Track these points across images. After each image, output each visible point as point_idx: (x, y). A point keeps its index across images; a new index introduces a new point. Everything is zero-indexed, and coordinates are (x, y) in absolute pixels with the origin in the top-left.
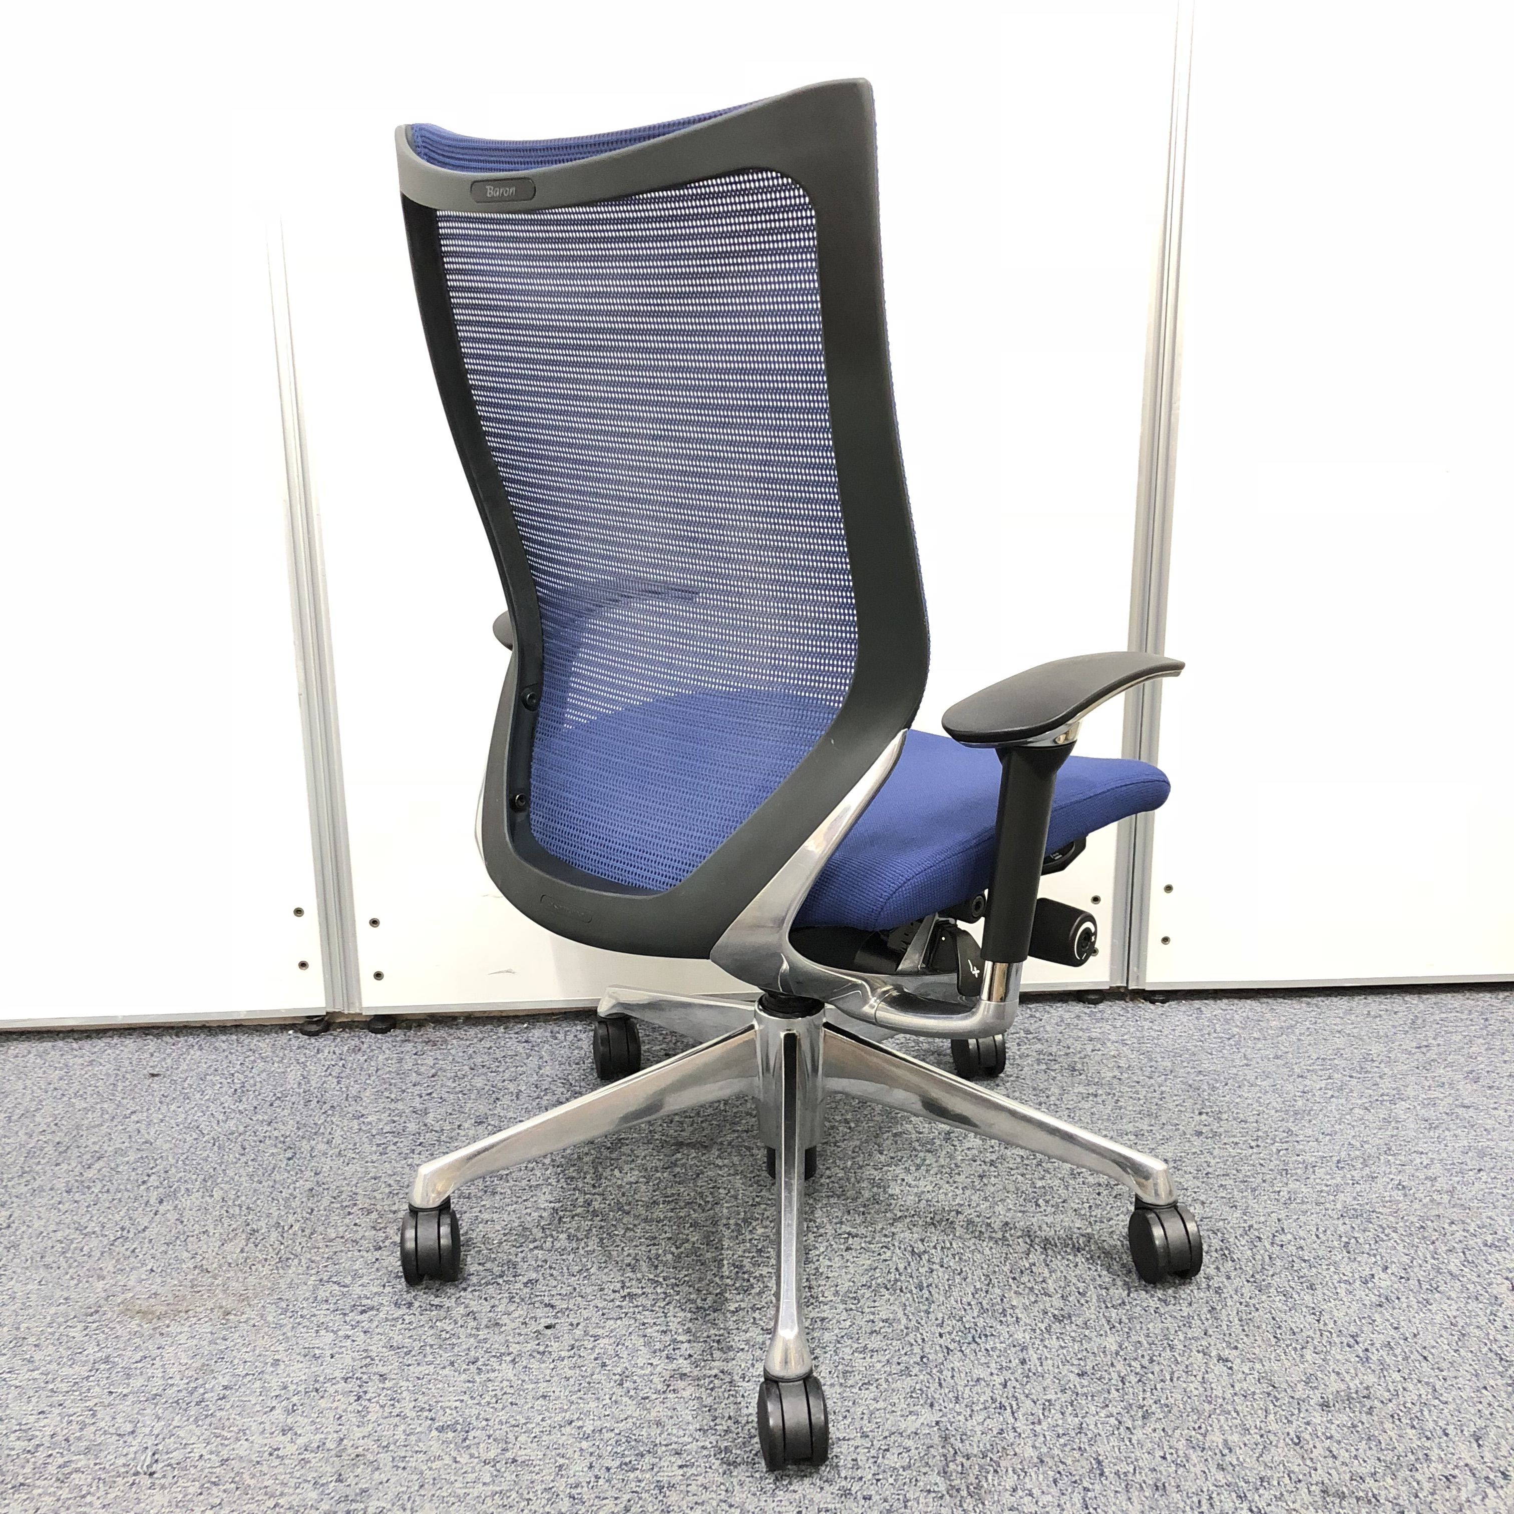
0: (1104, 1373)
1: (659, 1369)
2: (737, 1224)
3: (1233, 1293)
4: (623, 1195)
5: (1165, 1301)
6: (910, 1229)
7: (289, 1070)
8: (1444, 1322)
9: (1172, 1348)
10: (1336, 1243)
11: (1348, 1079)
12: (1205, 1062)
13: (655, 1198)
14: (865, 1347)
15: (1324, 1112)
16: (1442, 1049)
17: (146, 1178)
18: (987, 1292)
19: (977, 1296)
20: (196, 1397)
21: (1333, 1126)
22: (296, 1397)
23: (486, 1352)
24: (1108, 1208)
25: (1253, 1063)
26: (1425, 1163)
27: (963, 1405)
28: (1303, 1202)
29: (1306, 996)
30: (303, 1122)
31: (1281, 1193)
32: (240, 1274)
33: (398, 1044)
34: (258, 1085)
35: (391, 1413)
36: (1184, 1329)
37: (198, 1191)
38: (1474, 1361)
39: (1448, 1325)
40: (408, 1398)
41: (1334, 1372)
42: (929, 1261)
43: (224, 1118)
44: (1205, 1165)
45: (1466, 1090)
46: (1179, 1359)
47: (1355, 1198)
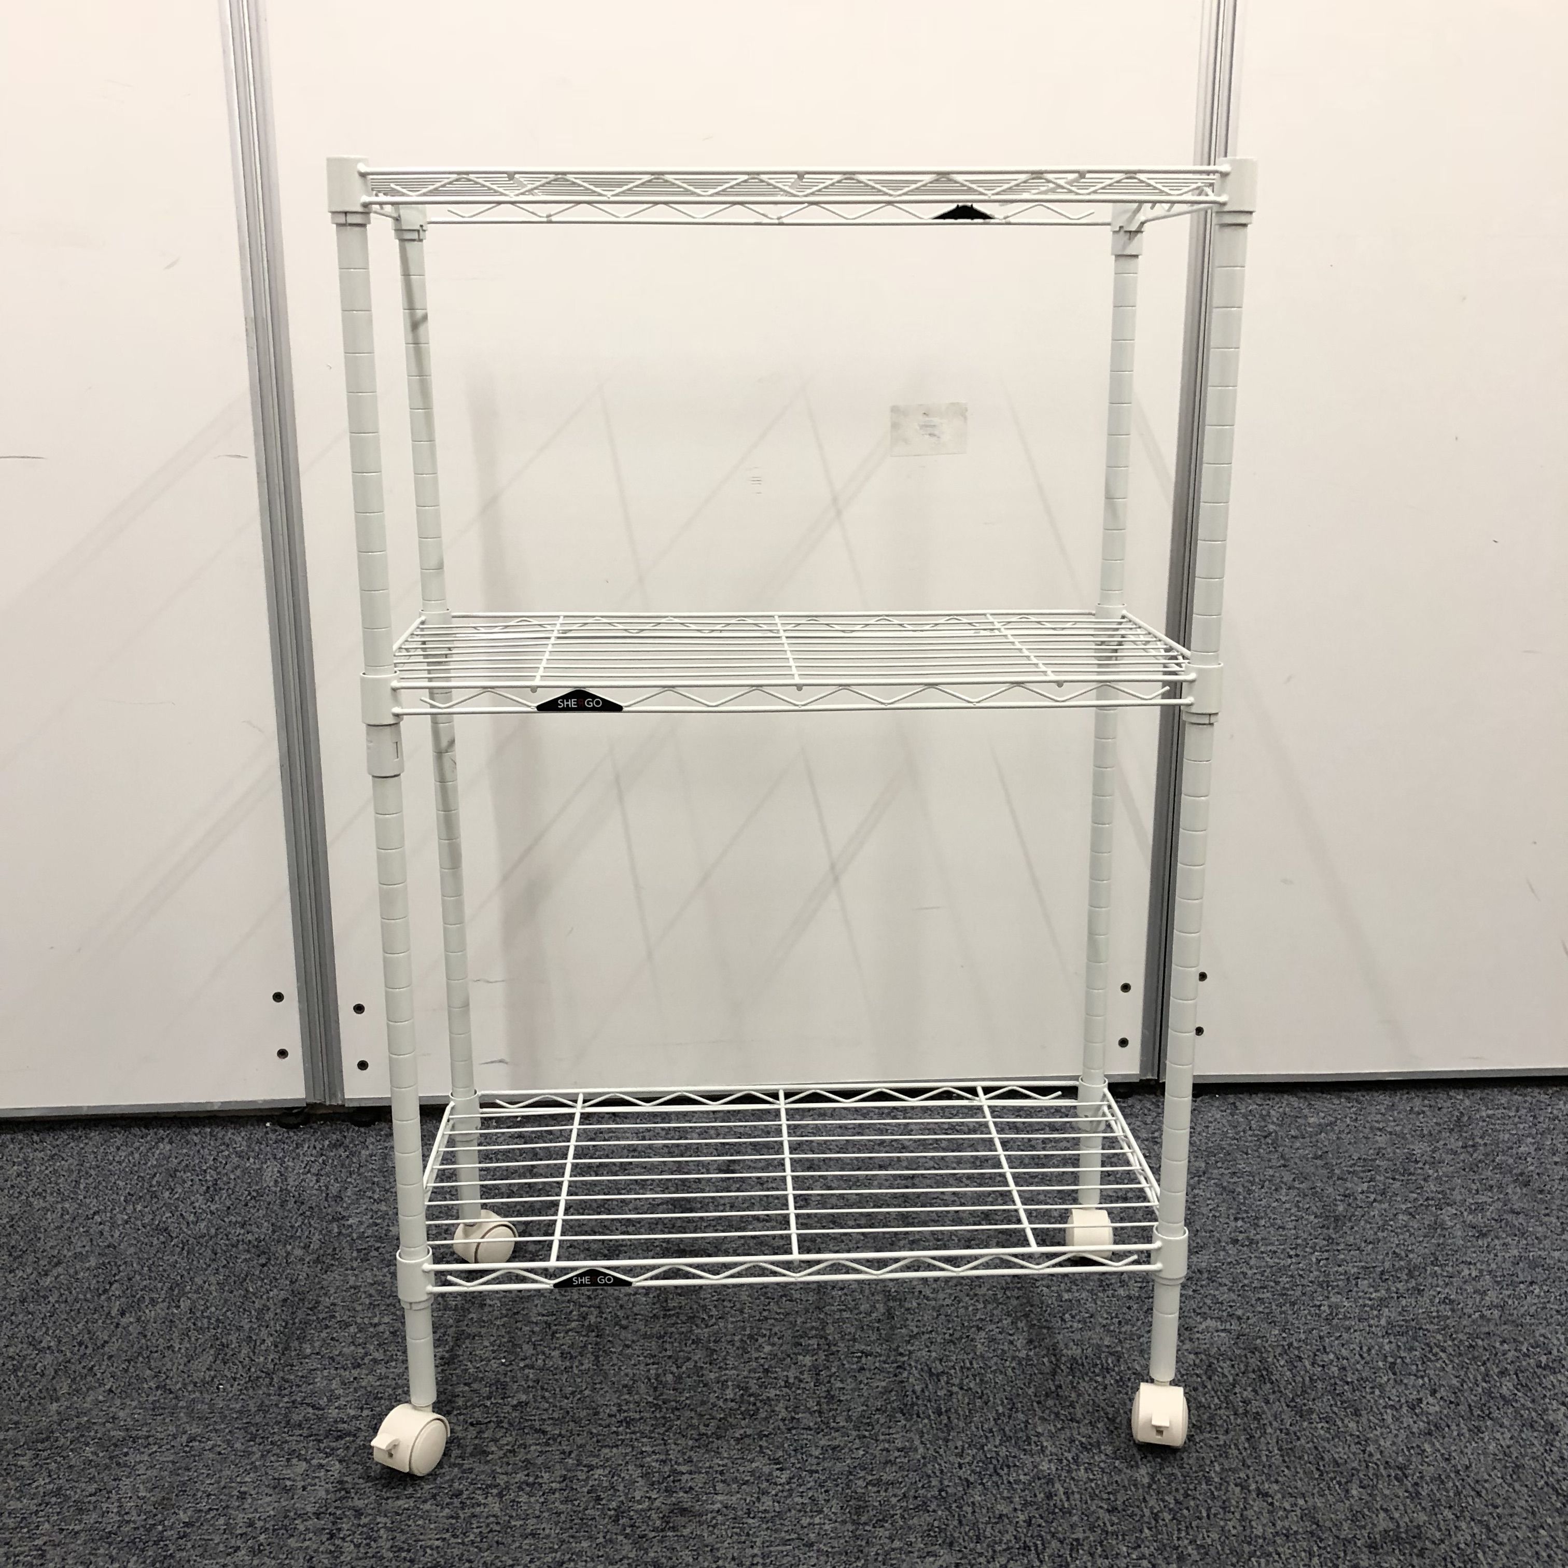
0: (1136, 1509)
1: (657, 1503)
2: (742, 1340)
3: (1271, 1419)
4: (621, 1306)
5: (1200, 1428)
6: (927, 1347)
7: (265, 1166)
8: (1497, 1452)
9: (1208, 1481)
10: (1381, 1364)
11: (1391, 1181)
12: (1241, 1162)
13: (654, 1312)
14: (880, 1480)
15: (1366, 1217)
16: (1489, 1149)
17: (108, 1287)
18: (1010, 1417)
19: (999, 1422)
20: (154, 1536)
21: (1376, 1233)
22: (263, 1536)
23: (471, 1484)
24: (1140, 1323)
25: (1291, 1164)
26: (1473, 1275)
27: (985, 1545)
28: (1345, 1318)
29: (1345, 1091)
30: (279, 1224)
31: (1322, 1308)
32: (205, 1395)
33: (383, 1138)
34: (233, 1183)
35: (367, 1553)
36: (1221, 1460)
37: (163, 1301)
38: (1530, 1496)
39: (1501, 1456)
40: (385, 1536)
41: (1382, 1509)
42: (947, 1383)
43: (195, 1220)
44: (1241, 1276)
45: (1515, 1192)
46: (1216, 1493)
47: (1400, 1313)
